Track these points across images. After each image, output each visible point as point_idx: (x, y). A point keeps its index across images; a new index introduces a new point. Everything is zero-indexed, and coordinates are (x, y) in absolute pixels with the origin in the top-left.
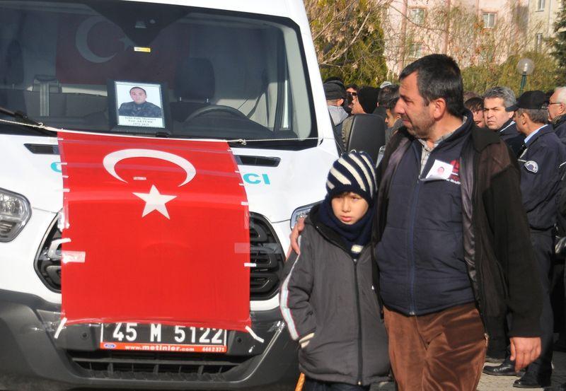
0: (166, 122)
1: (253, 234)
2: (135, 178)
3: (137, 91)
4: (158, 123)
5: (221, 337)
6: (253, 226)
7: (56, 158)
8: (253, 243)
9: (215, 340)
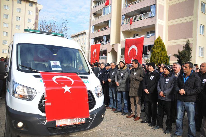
0: (62, 69)
1: (89, 95)
2: (61, 83)
3: (55, 63)
4: (60, 69)
5: (83, 120)
6: (88, 93)
7: (41, 79)
8: (89, 97)
9: (82, 120)
